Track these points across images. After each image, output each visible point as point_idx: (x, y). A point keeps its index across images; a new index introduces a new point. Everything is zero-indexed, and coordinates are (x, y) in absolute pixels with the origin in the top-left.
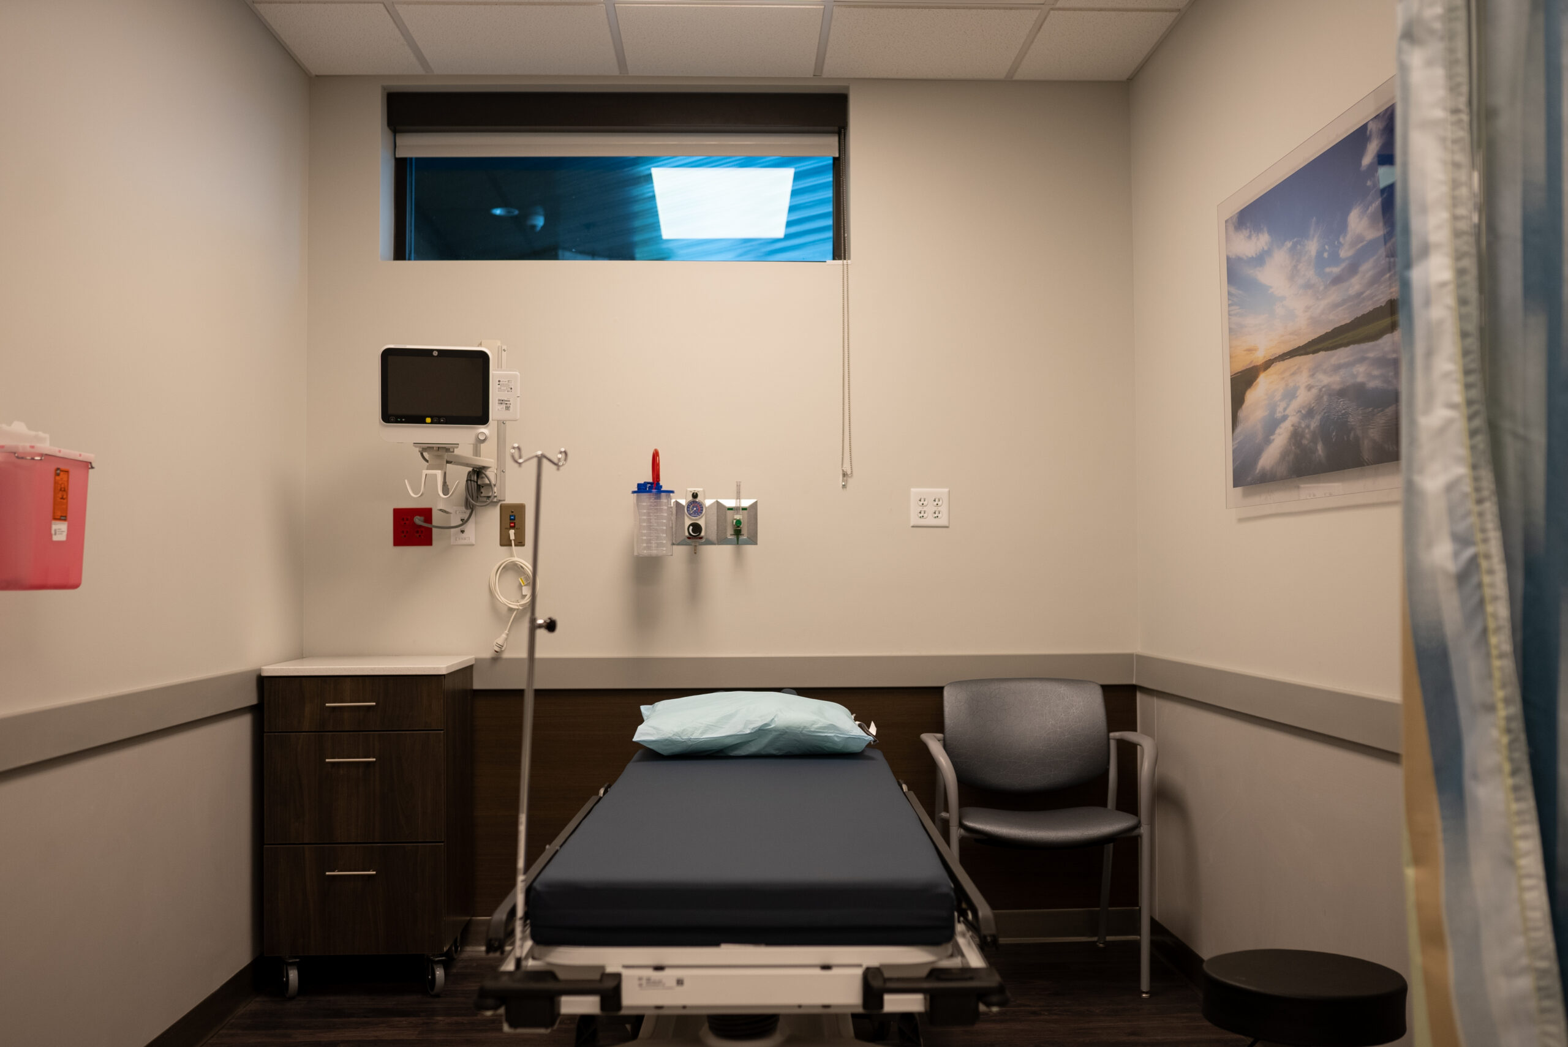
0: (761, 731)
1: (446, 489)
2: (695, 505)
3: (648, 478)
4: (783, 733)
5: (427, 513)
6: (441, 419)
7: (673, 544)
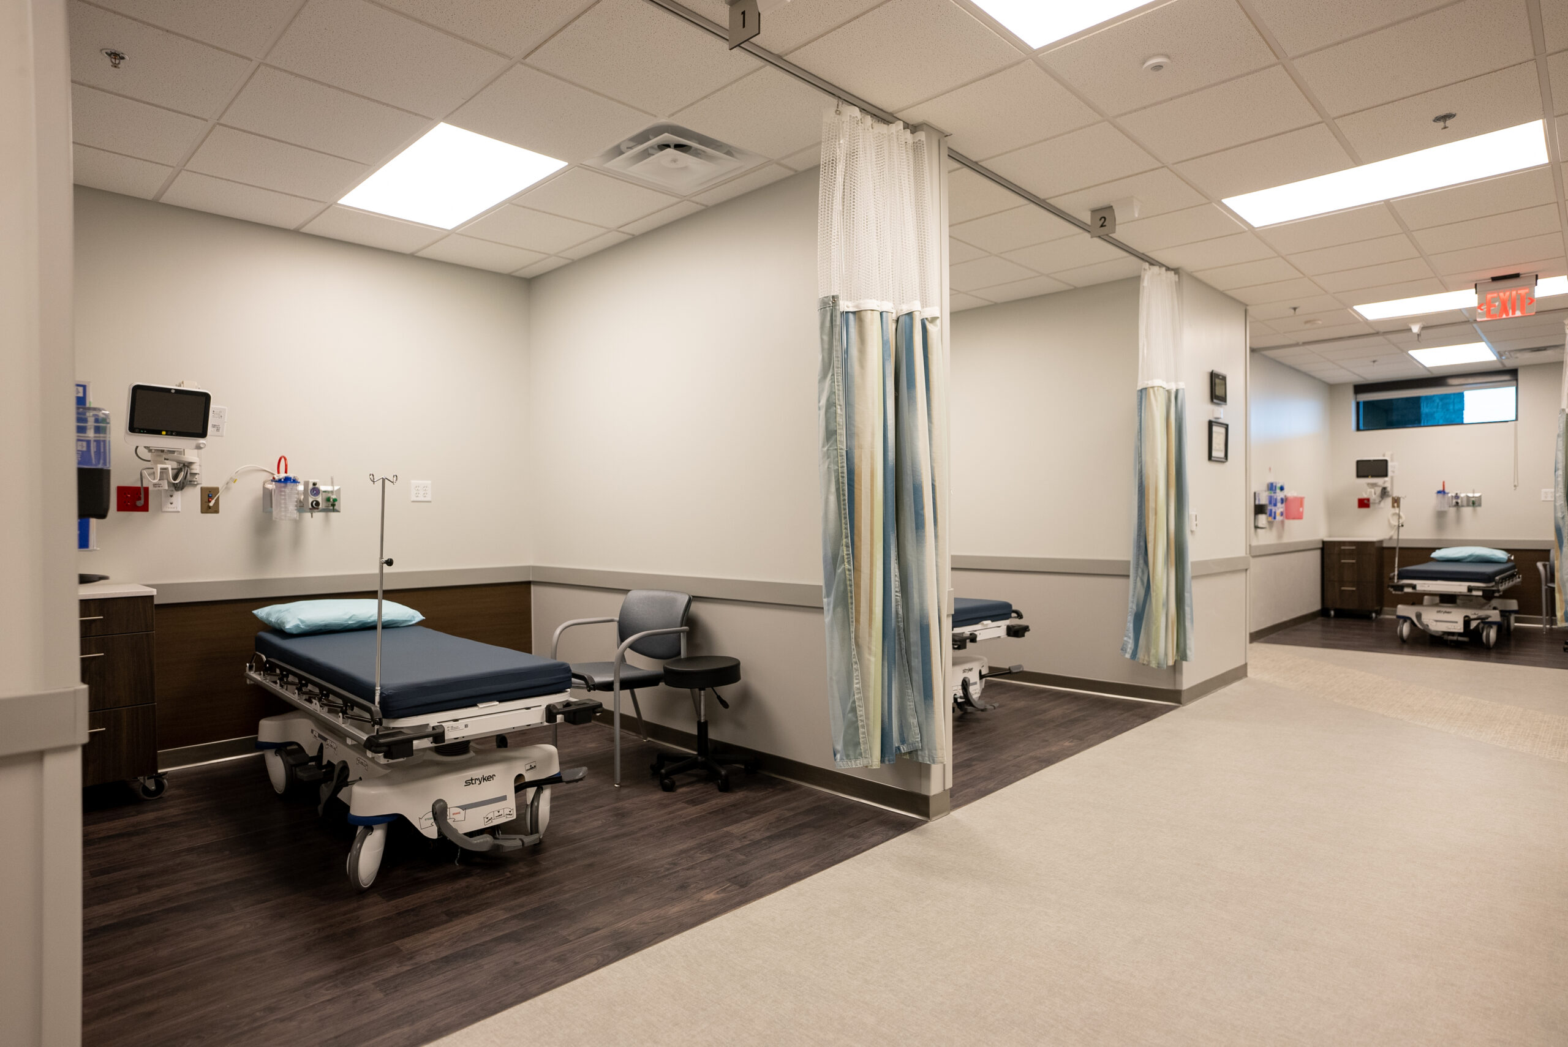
0: (1471, 556)
1: (1375, 494)
2: (1457, 497)
3: (1441, 489)
4: (1477, 556)
5: (1368, 500)
6: (1374, 476)
7: (1450, 507)
